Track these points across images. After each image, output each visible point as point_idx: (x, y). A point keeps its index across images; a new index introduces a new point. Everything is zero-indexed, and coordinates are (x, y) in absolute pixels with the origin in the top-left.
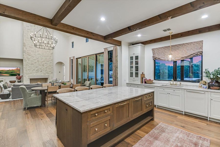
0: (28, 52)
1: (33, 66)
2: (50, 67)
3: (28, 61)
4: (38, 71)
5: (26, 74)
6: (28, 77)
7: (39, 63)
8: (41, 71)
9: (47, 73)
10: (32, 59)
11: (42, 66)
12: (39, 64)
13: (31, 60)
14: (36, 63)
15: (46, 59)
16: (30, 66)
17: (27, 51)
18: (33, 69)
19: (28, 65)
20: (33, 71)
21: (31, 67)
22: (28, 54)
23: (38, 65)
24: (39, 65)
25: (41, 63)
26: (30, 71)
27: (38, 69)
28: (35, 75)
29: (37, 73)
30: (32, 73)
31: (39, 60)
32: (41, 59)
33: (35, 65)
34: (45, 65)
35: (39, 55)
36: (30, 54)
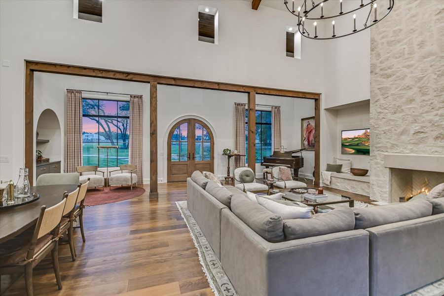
0: (383, 66)
1: (400, 115)
3: (382, 101)
4: (422, 135)
5: (379, 149)
6: (383, 162)
7: (427, 98)
8: (439, 138)
10: (396, 88)
12: (424, 104)
13: (393, 95)
14: (413, 100)
16: (390, 116)
17: (381, 62)
18: (402, 129)
19: (382, 116)
20: (403, 137)
21: (393, 123)
23: (422, 106)
24: (426, 109)
25: (435, 94)
26: (389, 139)
27: (422, 127)
28: (408, 153)
29: (419, 144)
30: (397, 145)
31: (428, 85)
32: (436, 77)
33: (410, 108)
35: (426, 60)
36: (392, 69)
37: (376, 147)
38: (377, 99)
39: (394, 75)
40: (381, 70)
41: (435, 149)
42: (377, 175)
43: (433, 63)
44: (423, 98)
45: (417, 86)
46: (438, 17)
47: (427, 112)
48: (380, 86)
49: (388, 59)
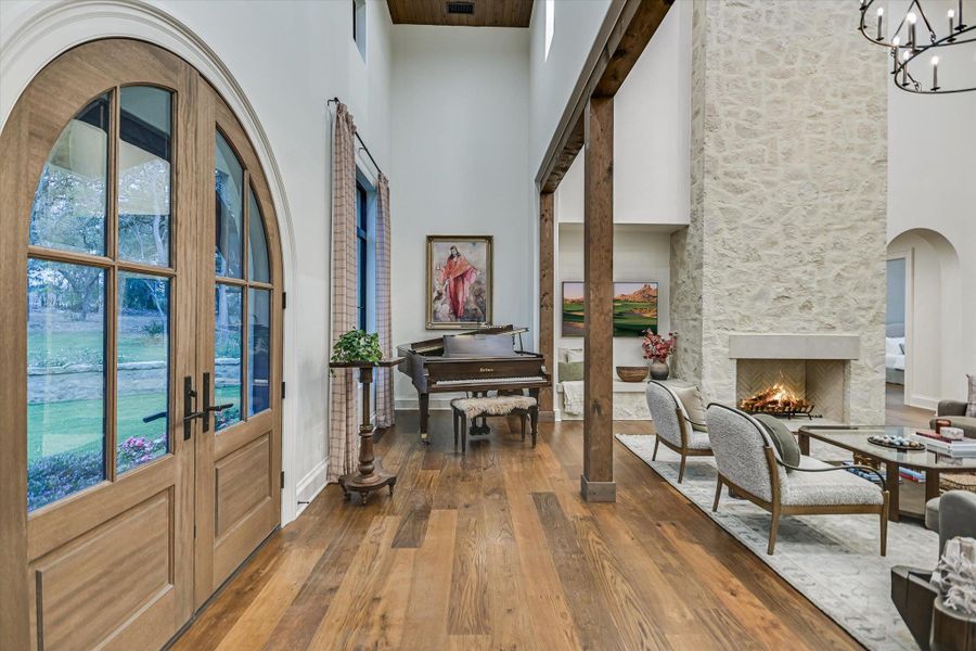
0: (730, 167)
1: (755, 265)
2: (862, 270)
3: (726, 234)
4: (786, 302)
5: (719, 325)
6: (727, 350)
7: (793, 243)
8: (806, 307)
9: (848, 322)
10: (750, 216)
11: (809, 268)
12: (789, 252)
13: (745, 226)
14: (775, 243)
15: (840, 206)
16: (738, 265)
17: (725, 159)
18: (758, 289)
19: (726, 262)
20: (758, 304)
21: (744, 278)
22: (729, 180)
23: (787, 256)
24: (793, 260)
25: (803, 239)
26: (738, 306)
27: (787, 289)
28: (767, 332)
29: (780, 317)
30: (748, 317)
31: (795, 223)
32: (804, 213)
33: (770, 256)
34: (834, 254)
35: (793, 182)
36: (743, 178)
37: (714, 321)
38: (716, 228)
39: (747, 191)
40: (726, 174)
41: (802, 324)
42: (715, 376)
43: (802, 191)
44: (787, 242)
45: (782, 220)
46: (810, 121)
47: (794, 266)
48: (723, 205)
49: (737, 157)
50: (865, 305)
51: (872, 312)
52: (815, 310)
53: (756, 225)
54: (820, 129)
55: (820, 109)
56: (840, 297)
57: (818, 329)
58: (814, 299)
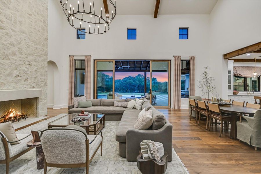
1: (8, 62)
2: (42, 69)
4: (19, 78)
7: (22, 56)
8: (26, 80)
10: (5, 41)
11: (27, 66)
12: (21, 59)
14: (15, 54)
15: (37, 48)
18: (8, 72)
20: (8, 78)
23: (19, 60)
25: (25, 56)
27: (20, 73)
28: (12, 89)
29: (17, 83)
30: (4, 83)
31: (23, 49)
32: (26, 47)
33: (14, 59)
34: (35, 63)
35: (22, 34)
36: (3, 23)
39: (4, 29)
41: (25, 86)
43: (25, 38)
44: (20, 55)
45: (18, 46)
47: (22, 65)
50: (43, 80)
51: (44, 82)
52: (29, 81)
53: (8, 45)
54: (31, 20)
55: (31, 13)
56: (37, 77)
57: (30, 88)
58: (29, 77)
